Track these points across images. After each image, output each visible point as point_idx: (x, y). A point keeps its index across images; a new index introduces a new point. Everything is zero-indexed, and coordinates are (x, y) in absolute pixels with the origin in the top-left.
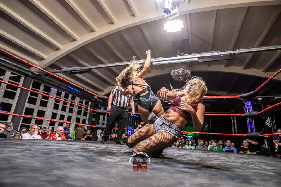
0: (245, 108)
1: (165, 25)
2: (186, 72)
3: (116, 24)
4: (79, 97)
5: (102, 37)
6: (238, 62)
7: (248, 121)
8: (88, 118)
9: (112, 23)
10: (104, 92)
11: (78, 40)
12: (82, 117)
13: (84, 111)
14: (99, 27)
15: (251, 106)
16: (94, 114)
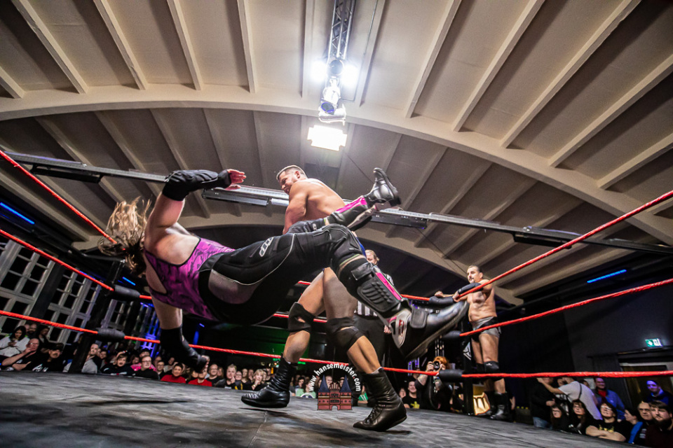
3: (200, 89)
5: (155, 107)
8: (35, 300)
9: (192, 86)
11: (84, 92)
12: (14, 296)
13: (28, 280)
16: (58, 291)
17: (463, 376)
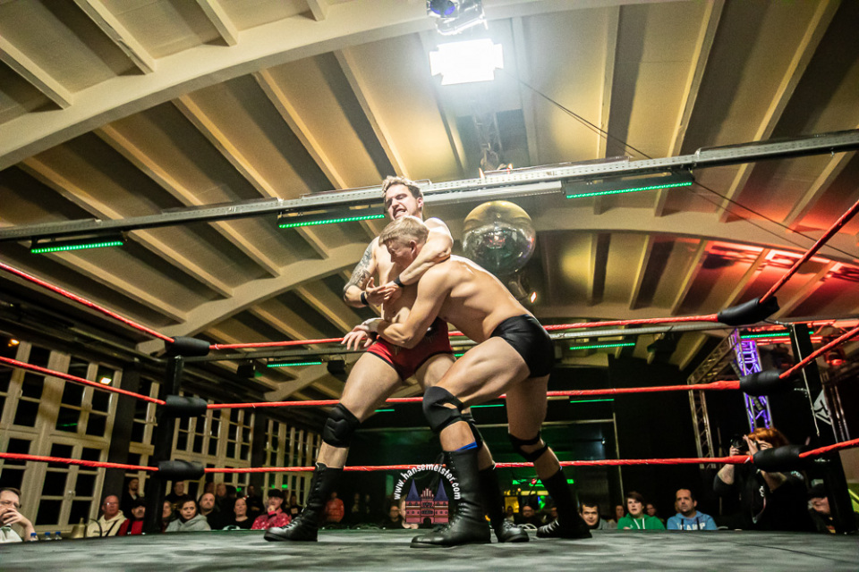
0: (737, 366)
1: (433, 56)
2: (519, 234)
3: (234, 44)
4: (66, 351)
6: (702, 197)
7: (751, 415)
8: (109, 442)
9: (219, 41)
10: (184, 324)
11: (68, 105)
12: (77, 443)
13: (91, 415)
14: (163, 56)
15: (756, 357)
16: (136, 424)
17: (801, 455)
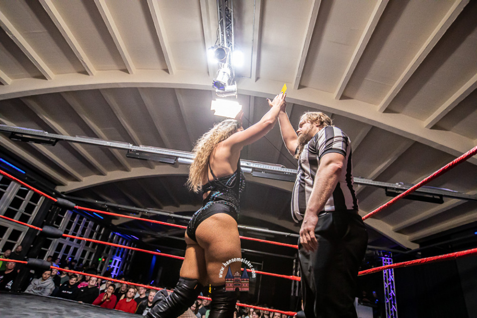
1: (213, 102)
3: (133, 73)
8: (28, 228)
9: (126, 70)
10: (81, 182)
11: (51, 79)
12: (11, 226)
13: (23, 214)
14: (100, 70)
